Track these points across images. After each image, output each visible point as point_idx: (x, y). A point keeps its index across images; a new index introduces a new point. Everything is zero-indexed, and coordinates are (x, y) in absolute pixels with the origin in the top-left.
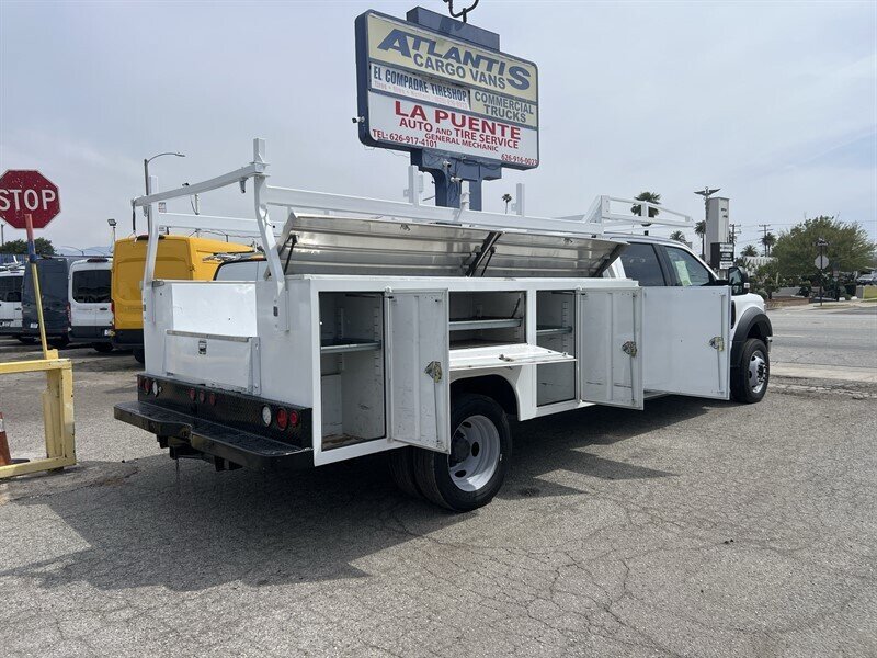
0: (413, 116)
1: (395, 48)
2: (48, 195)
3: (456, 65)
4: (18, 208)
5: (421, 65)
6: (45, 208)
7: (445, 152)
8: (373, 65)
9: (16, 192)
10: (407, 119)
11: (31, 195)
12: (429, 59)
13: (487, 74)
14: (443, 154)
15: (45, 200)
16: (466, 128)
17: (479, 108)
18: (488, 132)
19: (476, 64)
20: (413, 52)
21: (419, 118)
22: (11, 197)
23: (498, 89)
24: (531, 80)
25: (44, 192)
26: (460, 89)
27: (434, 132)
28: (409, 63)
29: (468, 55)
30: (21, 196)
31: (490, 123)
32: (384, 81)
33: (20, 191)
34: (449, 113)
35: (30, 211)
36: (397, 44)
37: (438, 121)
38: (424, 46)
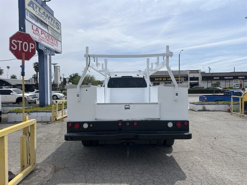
0: (36, 31)
1: (31, 6)
2: (32, 46)
3: (45, 17)
4: (20, 50)
5: (37, 14)
6: (30, 51)
7: (44, 45)
8: (26, 11)
9: (20, 42)
10: (35, 31)
11: (25, 45)
12: (39, 13)
13: (51, 22)
14: (43, 45)
15: (31, 48)
16: (47, 38)
17: (50, 32)
18: (52, 41)
19: (49, 19)
20: (35, 10)
21: (37, 32)
22: (17, 44)
23: (53, 28)
24: (60, 27)
25: (31, 44)
26: (46, 25)
27: (41, 38)
28: (34, 13)
29: (47, 15)
30: (22, 44)
31: (52, 38)
32: (29, 17)
33: (21, 42)
34: (44, 32)
35: (24, 52)
36: (32, 5)
37: (42, 34)
38: (38, 8)
